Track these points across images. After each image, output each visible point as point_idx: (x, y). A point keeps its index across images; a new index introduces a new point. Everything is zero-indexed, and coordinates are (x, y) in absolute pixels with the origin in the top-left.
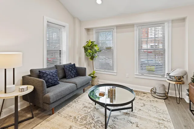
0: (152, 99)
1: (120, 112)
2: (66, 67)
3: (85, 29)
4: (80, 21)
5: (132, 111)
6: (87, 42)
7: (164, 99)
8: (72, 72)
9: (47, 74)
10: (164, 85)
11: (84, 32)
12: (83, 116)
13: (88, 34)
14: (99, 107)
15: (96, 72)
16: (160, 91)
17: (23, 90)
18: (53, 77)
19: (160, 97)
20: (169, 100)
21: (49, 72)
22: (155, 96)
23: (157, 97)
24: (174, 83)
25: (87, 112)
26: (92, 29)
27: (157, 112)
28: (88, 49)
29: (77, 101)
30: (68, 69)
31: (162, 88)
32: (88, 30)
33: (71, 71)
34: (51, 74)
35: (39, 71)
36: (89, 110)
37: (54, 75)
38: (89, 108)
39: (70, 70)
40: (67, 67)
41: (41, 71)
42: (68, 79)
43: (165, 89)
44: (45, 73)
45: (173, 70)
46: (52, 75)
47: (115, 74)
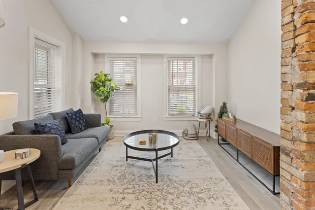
0: (186, 141)
1: (161, 160)
2: (70, 115)
3: (92, 53)
4: (83, 41)
5: (172, 156)
6: (96, 75)
7: (196, 140)
8: (81, 121)
9: (49, 127)
10: (194, 125)
11: (90, 58)
12: (119, 175)
13: (95, 63)
14: (133, 162)
15: (111, 119)
16: (191, 131)
17: (24, 155)
18: (59, 131)
19: (193, 139)
20: (200, 140)
21: (50, 124)
22: (188, 138)
23: (189, 138)
24: (205, 120)
25: (121, 171)
26: (103, 55)
27: (194, 152)
28: (100, 86)
29: (98, 163)
30: (74, 117)
31: (193, 129)
32: (95, 55)
33: (79, 121)
34: (55, 127)
35: (35, 124)
36: (123, 168)
37: (60, 129)
38: (121, 166)
39: (78, 119)
40: (72, 115)
41: (38, 123)
42: (75, 133)
43: (195, 129)
44: (46, 126)
45: (202, 108)
46: (57, 128)
47: (139, 120)
